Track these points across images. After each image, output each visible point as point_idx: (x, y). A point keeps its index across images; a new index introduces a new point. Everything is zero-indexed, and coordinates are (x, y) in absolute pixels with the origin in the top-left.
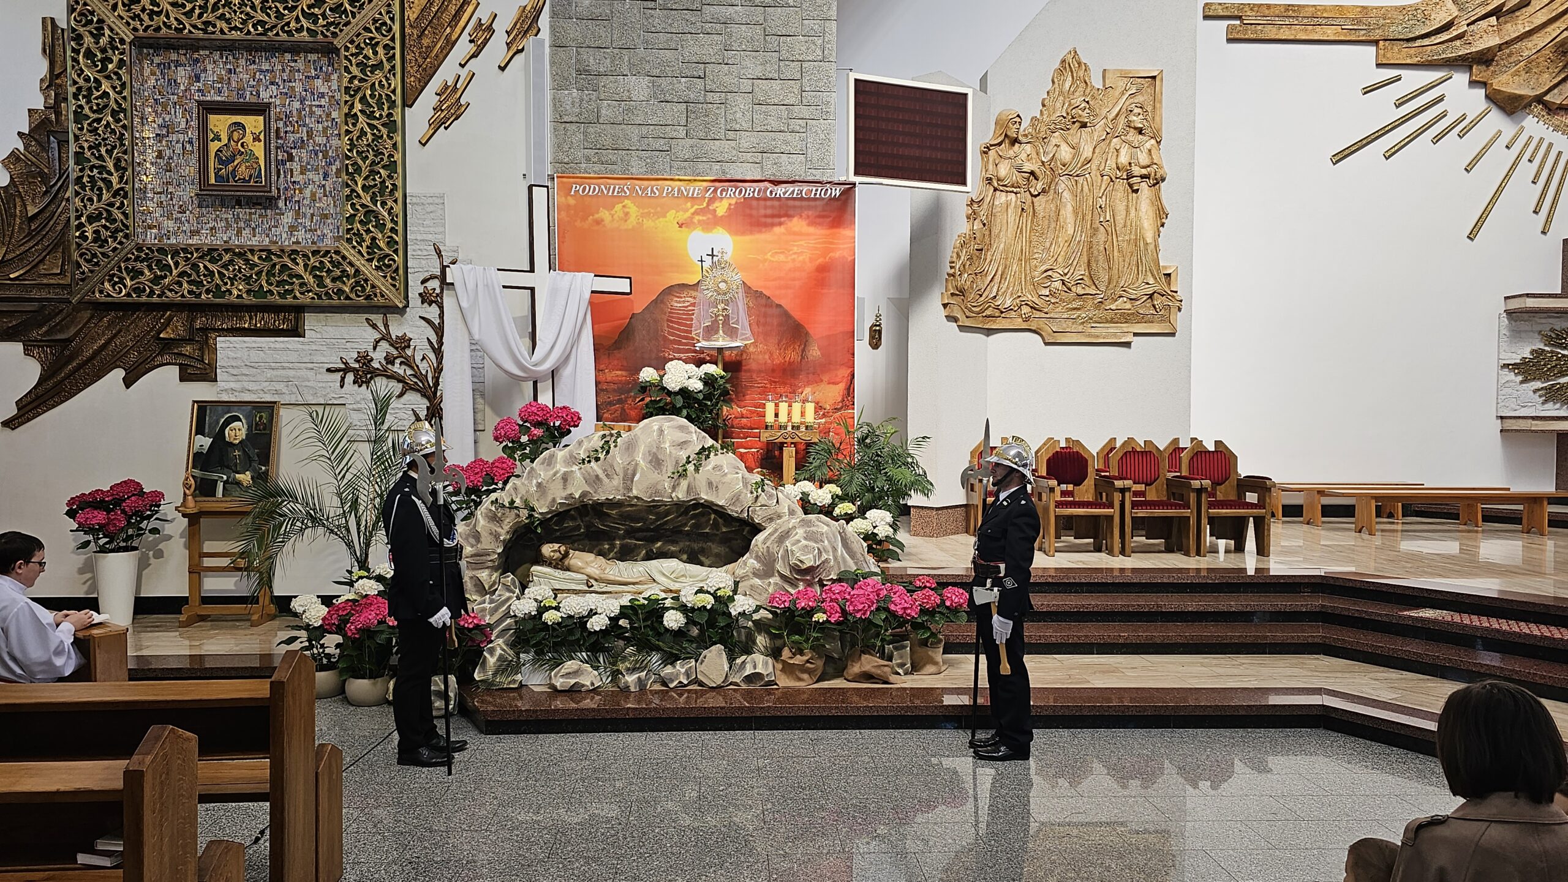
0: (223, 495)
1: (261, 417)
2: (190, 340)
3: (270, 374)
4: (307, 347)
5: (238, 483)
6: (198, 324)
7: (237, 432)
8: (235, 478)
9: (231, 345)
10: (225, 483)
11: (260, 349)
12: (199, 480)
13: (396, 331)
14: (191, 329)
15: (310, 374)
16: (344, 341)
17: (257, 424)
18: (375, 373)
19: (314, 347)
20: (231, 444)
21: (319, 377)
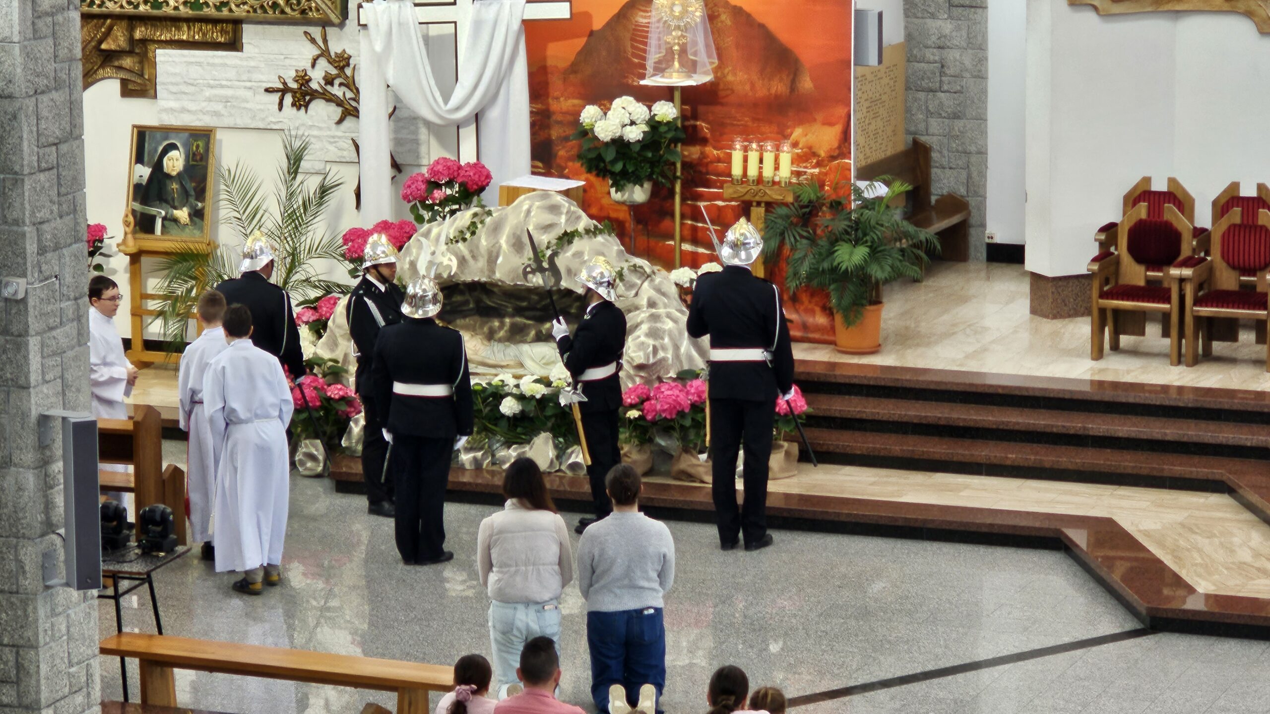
0: (162, 233)
1: (198, 147)
2: (130, 53)
3: (208, 93)
4: (245, 63)
5: (175, 220)
6: (138, 35)
7: (175, 162)
8: (172, 215)
9: (170, 59)
10: (164, 219)
11: (199, 64)
12: (138, 215)
13: (335, 48)
14: (131, 40)
15: (249, 94)
16: (282, 57)
17: (194, 154)
18: (315, 95)
19: (252, 64)
20: (168, 176)
21: (258, 97)
